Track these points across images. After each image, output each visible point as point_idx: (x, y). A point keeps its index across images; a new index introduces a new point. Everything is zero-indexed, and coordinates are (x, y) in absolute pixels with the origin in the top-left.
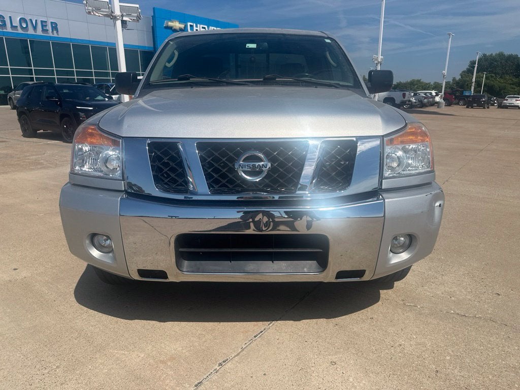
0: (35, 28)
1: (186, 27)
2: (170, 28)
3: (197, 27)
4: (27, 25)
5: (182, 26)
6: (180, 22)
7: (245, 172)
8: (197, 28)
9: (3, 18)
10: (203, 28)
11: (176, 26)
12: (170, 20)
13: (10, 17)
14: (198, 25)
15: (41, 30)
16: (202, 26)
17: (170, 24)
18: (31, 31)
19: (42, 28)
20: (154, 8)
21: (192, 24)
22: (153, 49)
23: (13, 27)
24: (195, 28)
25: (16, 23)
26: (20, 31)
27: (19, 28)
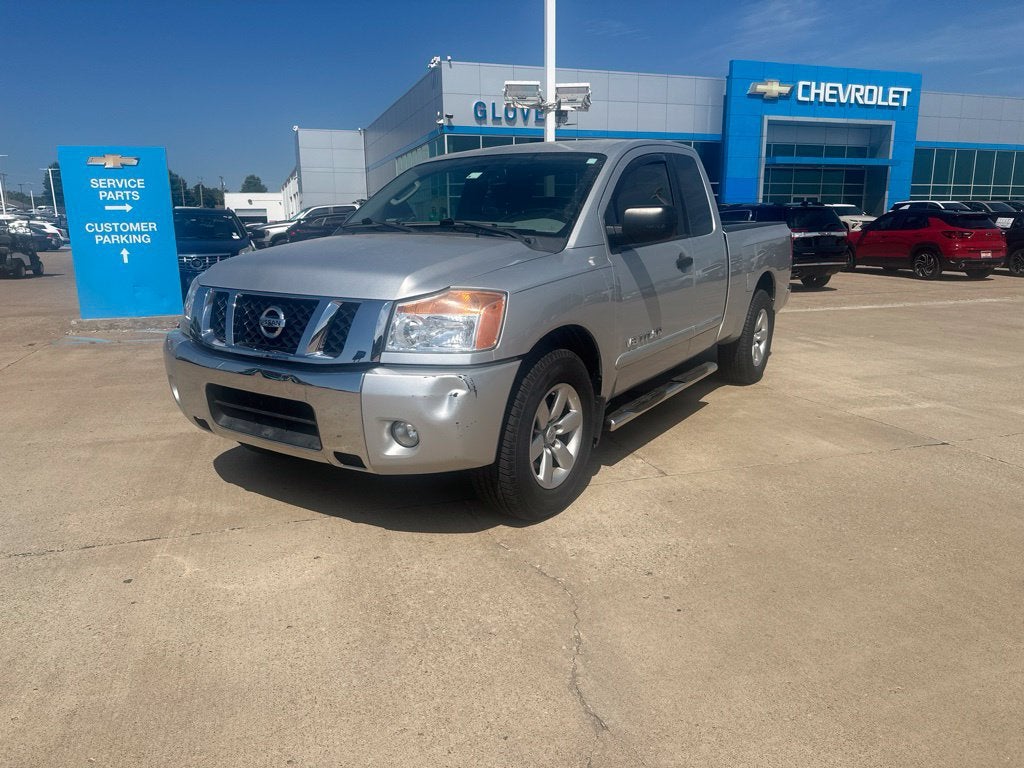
0: (526, 118)
1: (794, 90)
2: (761, 96)
3: (818, 87)
4: (515, 115)
5: (785, 89)
6: (782, 82)
7: (265, 327)
8: (817, 91)
9: (484, 106)
10: (832, 88)
11: (772, 91)
12: (762, 81)
13: (494, 104)
14: (823, 84)
15: (534, 119)
16: (829, 85)
17: (761, 88)
18: (519, 124)
19: (537, 117)
20: (731, 62)
21: (808, 83)
22: (720, 139)
23: (495, 118)
24: (813, 91)
25: (500, 113)
26: (504, 125)
27: (503, 120)
